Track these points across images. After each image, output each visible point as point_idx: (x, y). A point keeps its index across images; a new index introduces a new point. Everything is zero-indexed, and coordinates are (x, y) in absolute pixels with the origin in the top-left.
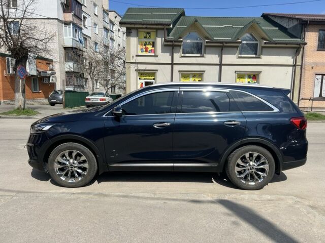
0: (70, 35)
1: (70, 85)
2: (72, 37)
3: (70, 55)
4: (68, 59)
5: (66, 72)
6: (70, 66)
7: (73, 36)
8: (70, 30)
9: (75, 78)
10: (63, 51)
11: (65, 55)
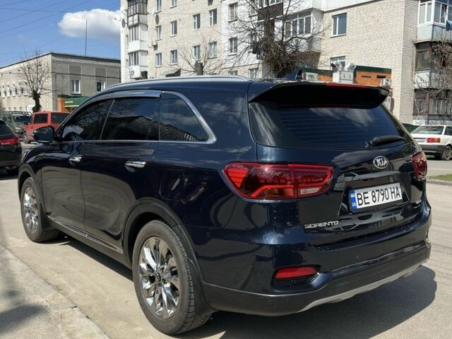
0: (429, 19)
1: (420, 114)
2: (432, 22)
3: (426, 58)
4: (420, 64)
5: (416, 90)
6: (423, 78)
7: (436, 19)
8: (429, 10)
9: (432, 102)
10: (413, 51)
11: (417, 58)
